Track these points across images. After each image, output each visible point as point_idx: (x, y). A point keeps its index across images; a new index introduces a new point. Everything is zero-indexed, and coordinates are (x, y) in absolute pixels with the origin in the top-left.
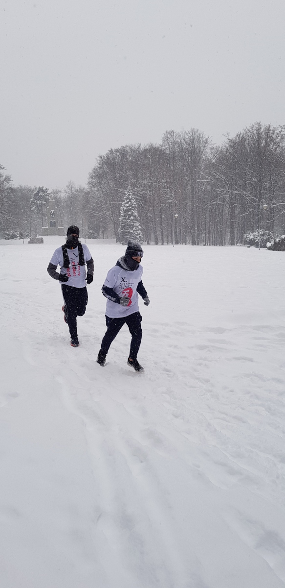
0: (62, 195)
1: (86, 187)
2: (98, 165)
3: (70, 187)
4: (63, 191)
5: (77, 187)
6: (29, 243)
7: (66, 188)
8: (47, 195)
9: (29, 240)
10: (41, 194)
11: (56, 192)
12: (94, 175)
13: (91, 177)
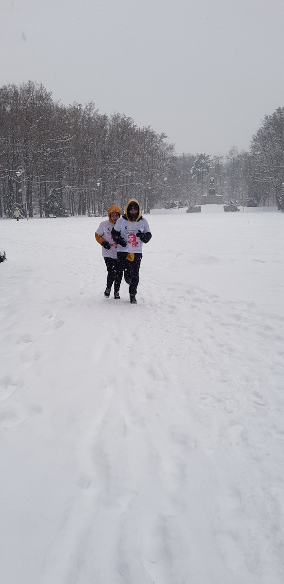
0: (224, 161)
1: (249, 151)
2: (263, 126)
3: (232, 152)
4: (225, 157)
5: (239, 152)
6: (188, 212)
7: (228, 153)
8: (208, 162)
9: (187, 209)
10: (202, 161)
11: (217, 159)
12: (258, 137)
13: (255, 140)
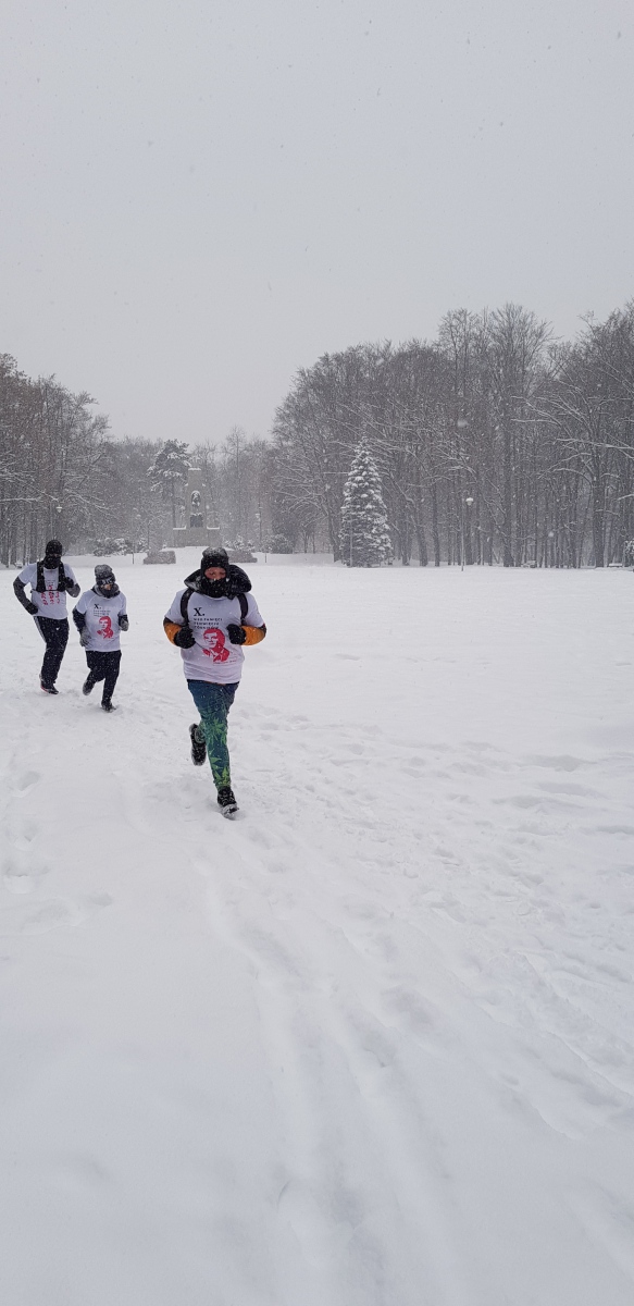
0: (218, 458)
1: (270, 440)
2: (295, 389)
3: (234, 440)
4: (219, 449)
5: (249, 439)
6: (146, 562)
7: (226, 442)
8: (183, 458)
9: (144, 555)
10: (172, 456)
11: (202, 451)
12: (287, 412)
13: (281, 418)
